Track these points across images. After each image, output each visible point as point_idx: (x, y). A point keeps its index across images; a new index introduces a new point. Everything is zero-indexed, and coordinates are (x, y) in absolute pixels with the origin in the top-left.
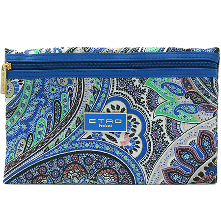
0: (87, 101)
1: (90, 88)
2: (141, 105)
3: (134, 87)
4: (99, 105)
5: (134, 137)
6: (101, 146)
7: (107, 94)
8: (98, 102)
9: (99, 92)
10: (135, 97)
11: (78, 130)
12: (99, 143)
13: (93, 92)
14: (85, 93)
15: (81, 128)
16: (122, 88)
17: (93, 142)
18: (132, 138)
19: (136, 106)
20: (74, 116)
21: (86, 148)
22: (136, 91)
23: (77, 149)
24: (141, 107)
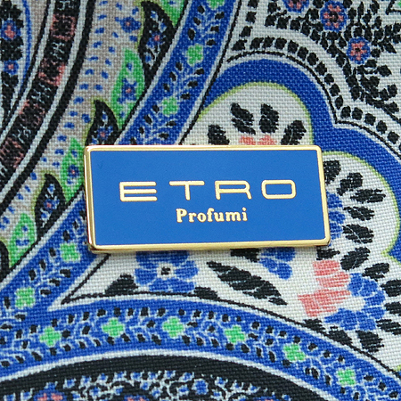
0: (102, 82)
1: (126, 12)
2: (379, 105)
3: (352, 14)
4: (169, 105)
5: (367, 264)
6: (195, 325)
7: (214, 45)
8: (163, 90)
9: (171, 32)
10: (354, 65)
11: (50, 249)
12: (181, 311)
13: (138, 34)
14: (94, 37)
15: (68, 238)
16: (294, 15)
17: (144, 307)
18: (361, 270)
19: (358, 114)
20: (29, 171)
21: (111, 344)
22: (358, 32)
23: (53, 354)
24: (380, 115)
